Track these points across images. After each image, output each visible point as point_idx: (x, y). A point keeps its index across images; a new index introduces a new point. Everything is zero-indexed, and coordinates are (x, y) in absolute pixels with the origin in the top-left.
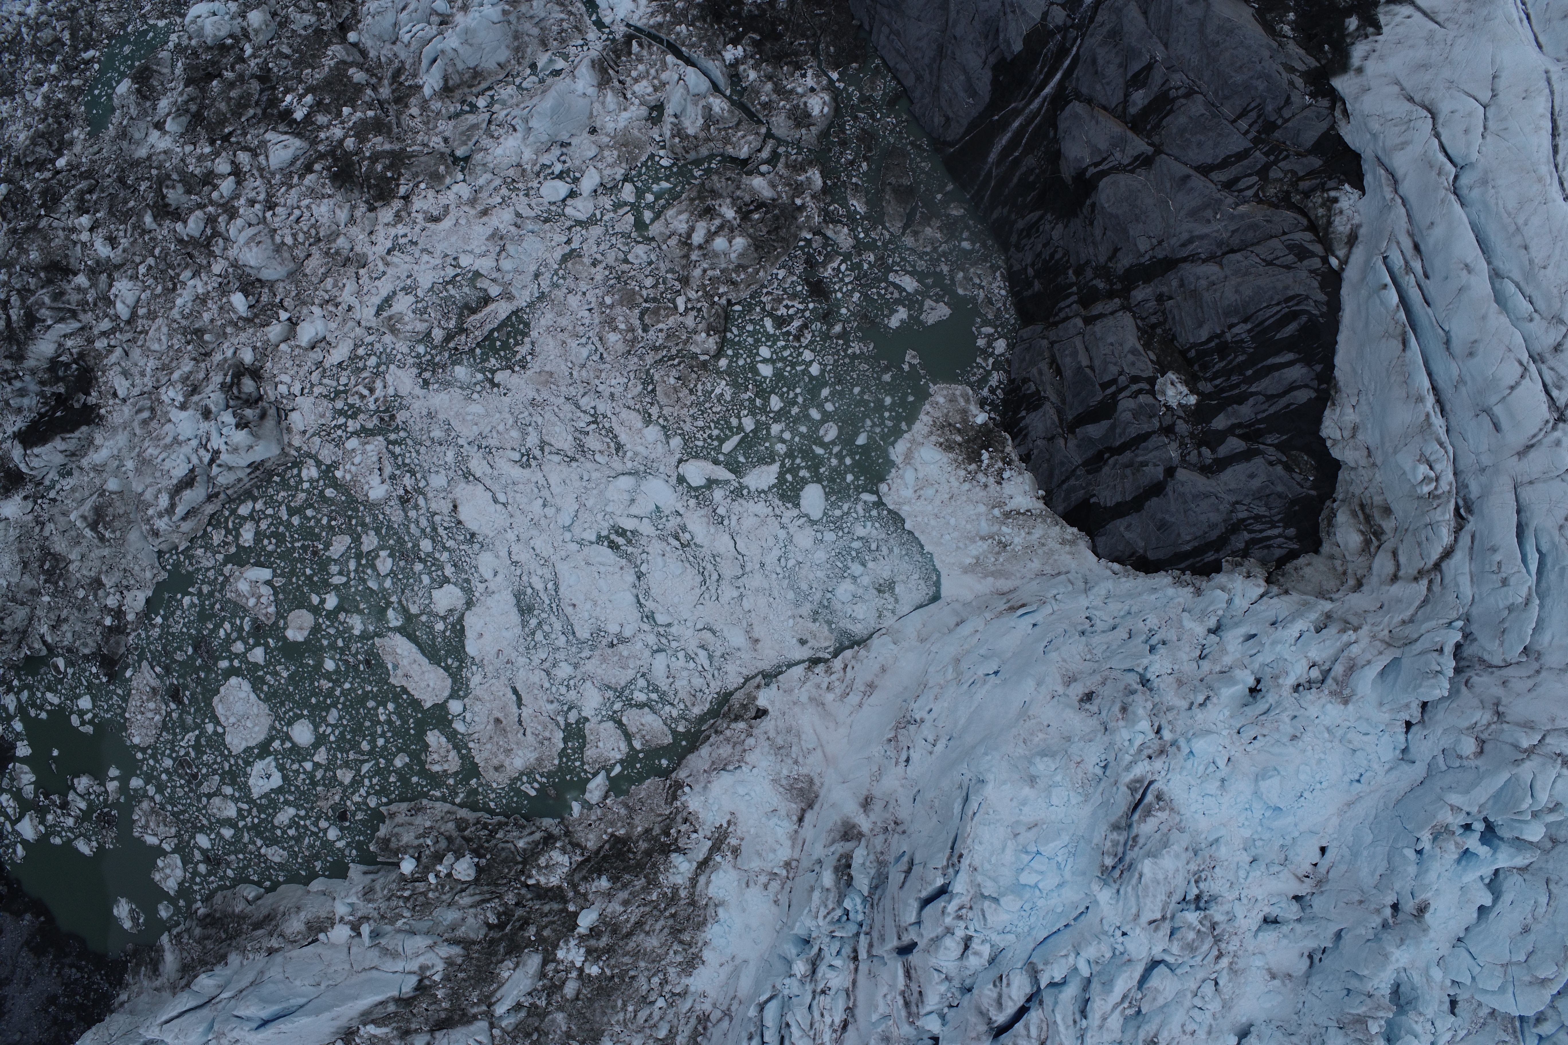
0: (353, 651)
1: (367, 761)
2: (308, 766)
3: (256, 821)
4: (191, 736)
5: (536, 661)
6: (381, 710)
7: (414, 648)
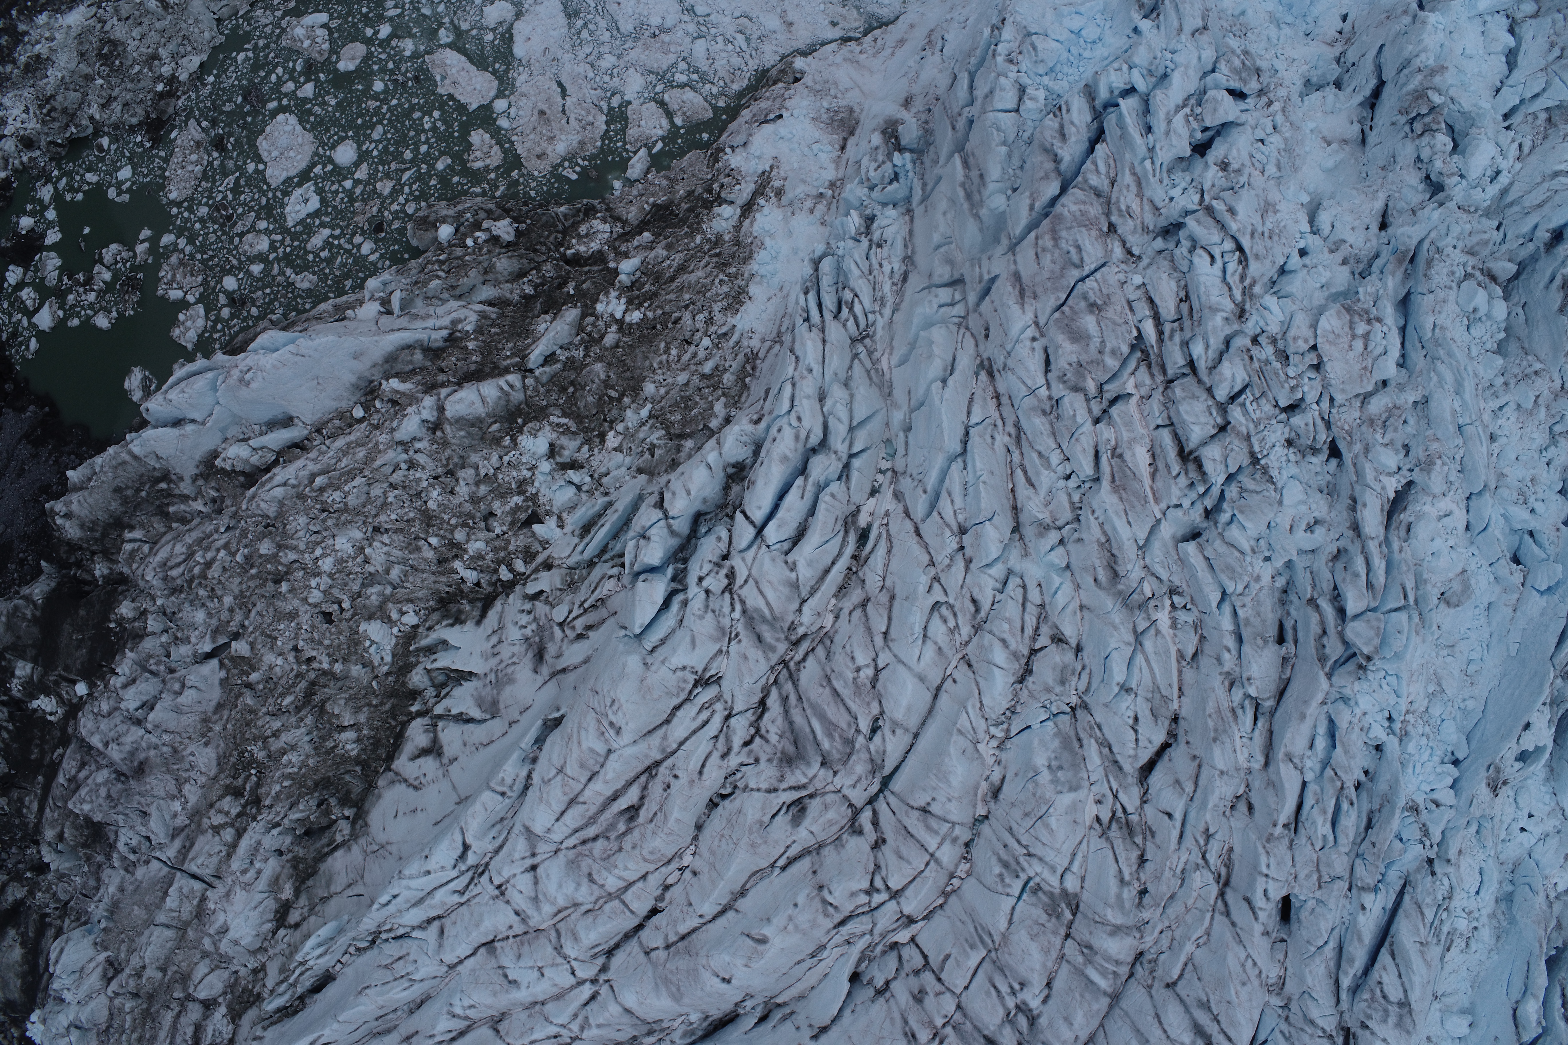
0: (403, 70)
1: (409, 169)
2: (348, 184)
3: (288, 249)
4: (231, 179)
5: (581, 55)
6: (426, 118)
7: (463, 58)
